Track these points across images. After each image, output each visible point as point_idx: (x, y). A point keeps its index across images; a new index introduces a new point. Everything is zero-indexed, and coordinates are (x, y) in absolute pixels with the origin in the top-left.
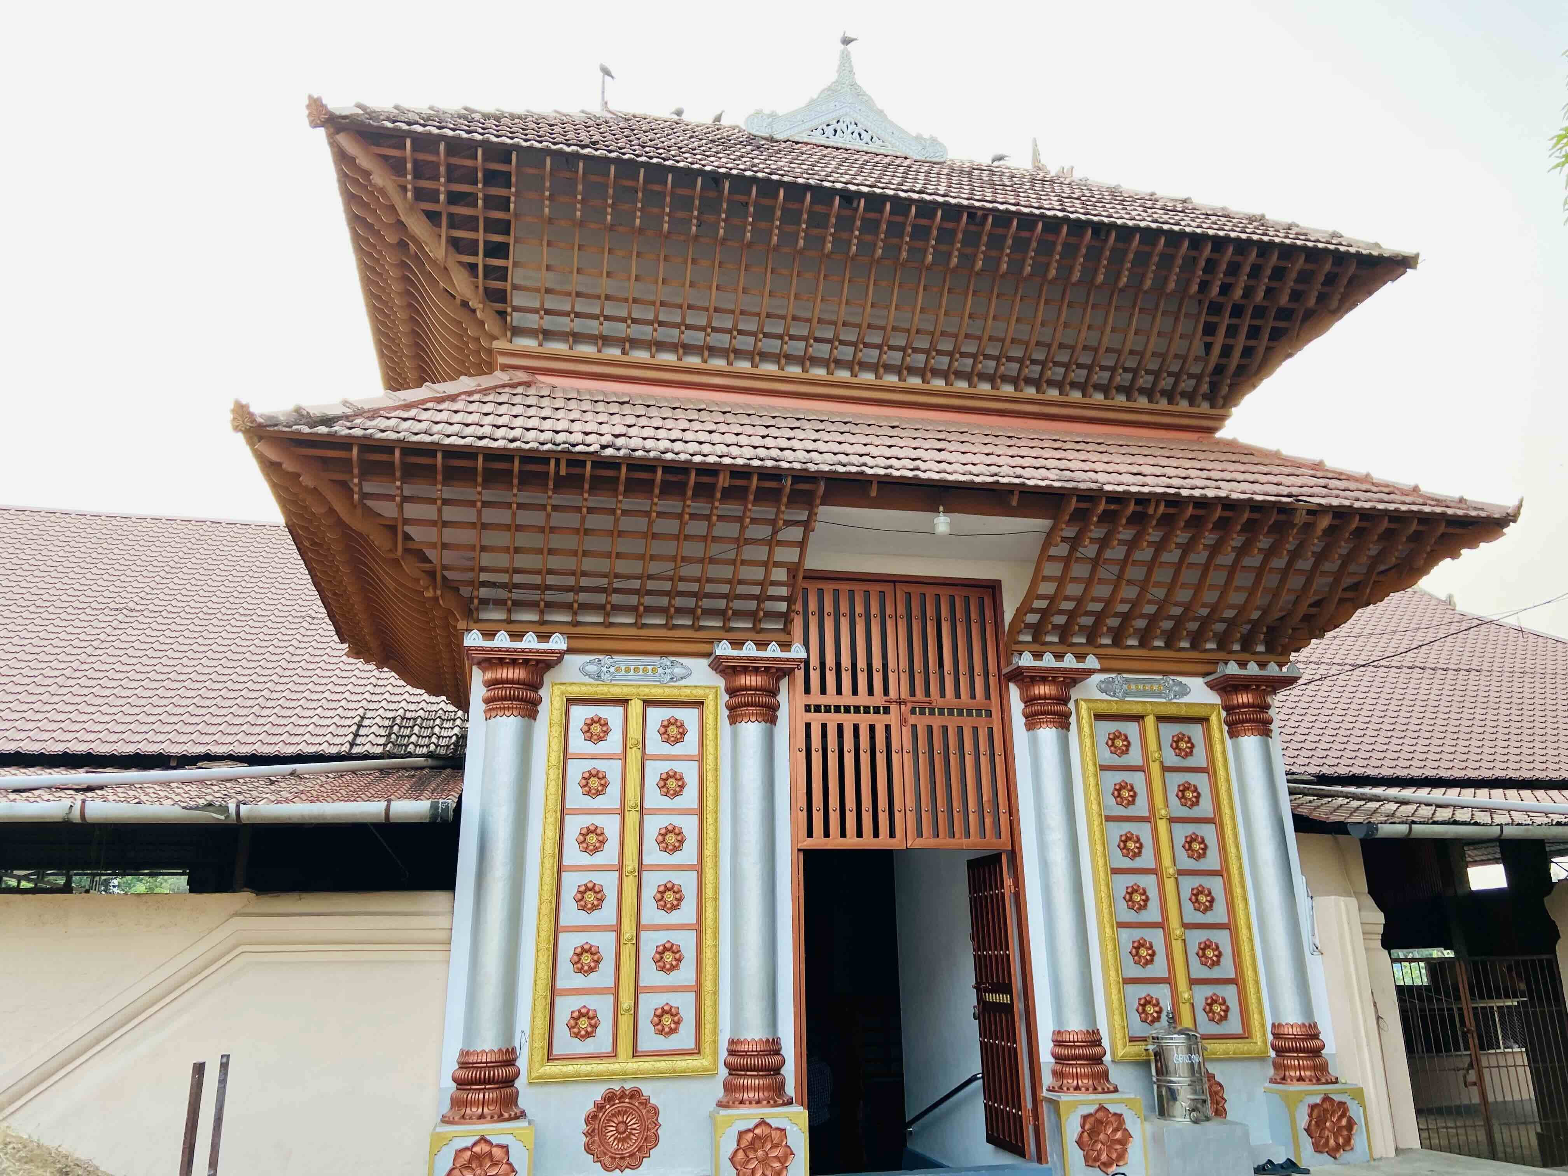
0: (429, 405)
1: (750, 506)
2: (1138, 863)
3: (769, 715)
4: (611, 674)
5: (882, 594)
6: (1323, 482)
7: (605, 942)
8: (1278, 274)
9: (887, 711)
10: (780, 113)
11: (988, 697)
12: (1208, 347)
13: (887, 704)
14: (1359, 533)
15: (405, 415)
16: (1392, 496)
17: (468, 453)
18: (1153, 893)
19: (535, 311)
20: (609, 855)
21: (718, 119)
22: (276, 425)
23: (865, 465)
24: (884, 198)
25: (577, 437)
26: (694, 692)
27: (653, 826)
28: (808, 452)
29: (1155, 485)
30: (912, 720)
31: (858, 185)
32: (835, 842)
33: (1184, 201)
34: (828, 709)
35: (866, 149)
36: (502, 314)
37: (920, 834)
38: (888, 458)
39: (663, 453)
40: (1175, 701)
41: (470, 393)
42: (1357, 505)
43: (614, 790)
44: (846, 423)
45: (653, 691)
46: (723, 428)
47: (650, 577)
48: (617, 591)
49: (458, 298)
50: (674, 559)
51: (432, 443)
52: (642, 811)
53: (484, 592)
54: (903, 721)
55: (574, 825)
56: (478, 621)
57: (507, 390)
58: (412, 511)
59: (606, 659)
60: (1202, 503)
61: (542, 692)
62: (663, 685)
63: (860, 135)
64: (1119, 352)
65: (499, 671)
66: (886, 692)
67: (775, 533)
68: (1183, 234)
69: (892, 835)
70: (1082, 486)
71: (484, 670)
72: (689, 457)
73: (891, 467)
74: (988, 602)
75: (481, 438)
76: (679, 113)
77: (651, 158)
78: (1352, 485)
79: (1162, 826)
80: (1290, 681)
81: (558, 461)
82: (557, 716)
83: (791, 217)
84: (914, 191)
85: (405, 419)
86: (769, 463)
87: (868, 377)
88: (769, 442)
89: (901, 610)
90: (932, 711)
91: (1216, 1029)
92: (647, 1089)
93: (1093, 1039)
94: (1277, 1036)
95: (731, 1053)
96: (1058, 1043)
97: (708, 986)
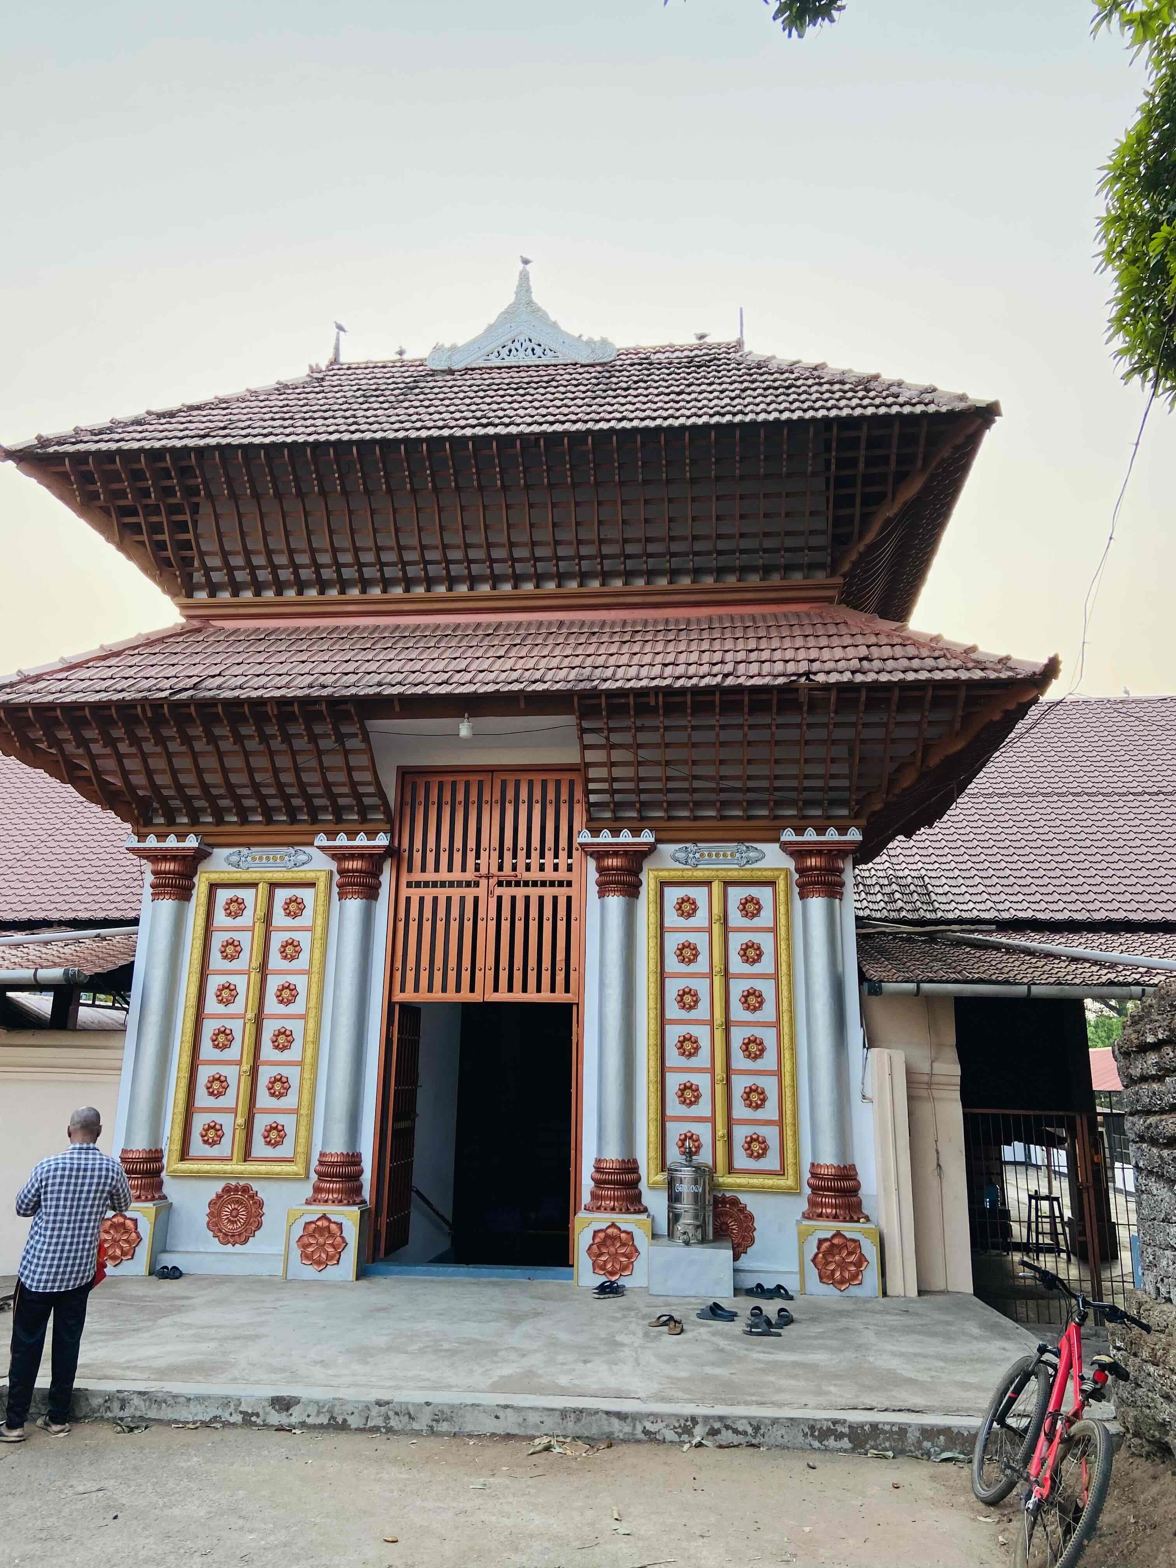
2: (694, 1015)
3: (371, 893)
4: (248, 863)
5: (481, 784)
9: (477, 884)
11: (570, 869)
13: (477, 879)
18: (704, 1042)
20: (238, 1005)
26: (310, 875)
27: (273, 983)
30: (499, 891)
32: (423, 996)
34: (426, 885)
37: (496, 989)
40: (745, 866)
43: (244, 955)
45: (277, 875)
50: (271, 770)
52: (265, 972)
54: (490, 893)
55: (213, 983)
56: (146, 826)
57: (171, 639)
59: (245, 851)
61: (195, 878)
62: (289, 870)
66: (477, 869)
69: (472, 990)
71: (151, 864)
74: (577, 783)
79: (718, 981)
82: (205, 898)
89: (497, 796)
90: (517, 884)
91: (752, 1164)
92: (255, 1186)
93: (630, 1167)
94: (814, 1175)
95: (321, 1163)
96: (598, 1169)
97: (306, 1110)
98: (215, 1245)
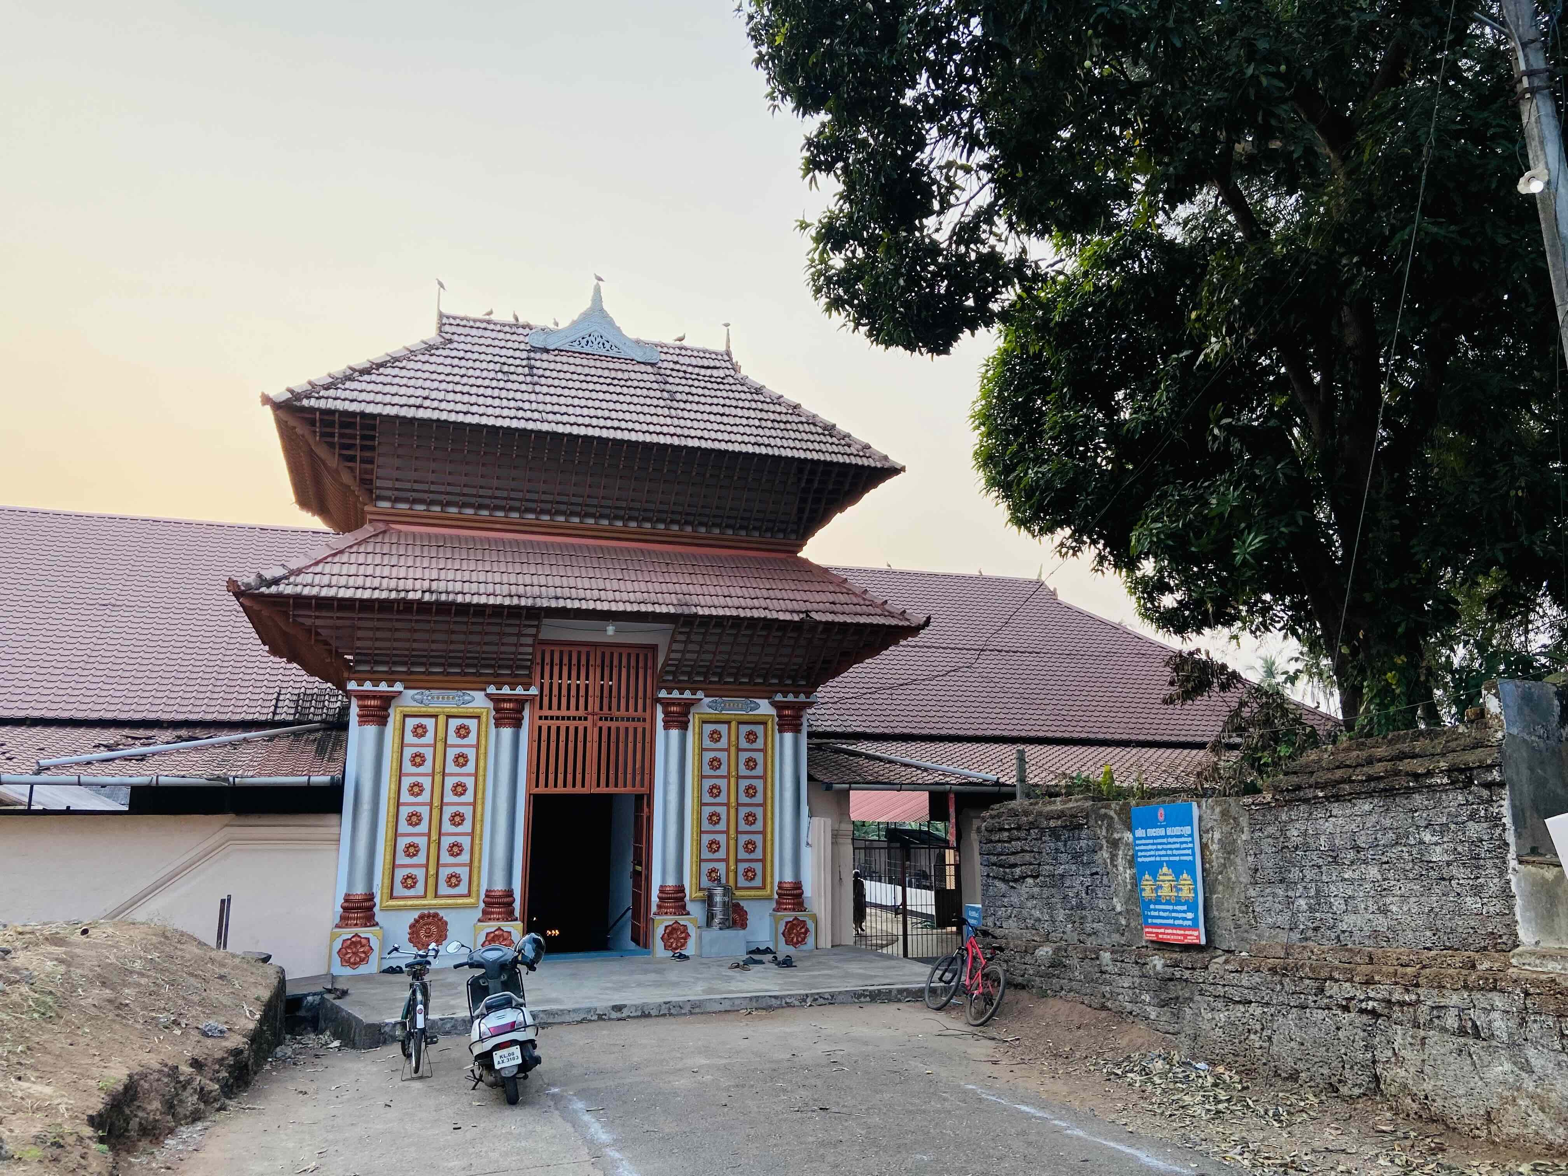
1: (505, 620)
2: (717, 800)
3: (517, 724)
5: (588, 653)
7: (422, 842)
9: (586, 719)
11: (645, 710)
13: (586, 716)
15: (317, 570)
18: (724, 817)
19: (389, 488)
20: (425, 797)
22: (251, 589)
25: (410, 584)
26: (475, 710)
27: (450, 782)
28: (540, 587)
30: (600, 724)
34: (552, 718)
35: (606, 354)
36: (370, 490)
37: (598, 786)
43: (428, 763)
45: (452, 710)
47: (451, 650)
49: (345, 484)
50: (464, 642)
51: (332, 597)
52: (444, 775)
54: (594, 725)
55: (406, 782)
56: (355, 672)
57: (372, 539)
58: (321, 622)
61: (391, 711)
62: (458, 706)
63: (604, 345)
65: (367, 701)
66: (586, 708)
67: (520, 630)
69: (583, 786)
70: (687, 611)
71: (358, 700)
72: (471, 597)
73: (584, 599)
74: (650, 656)
75: (357, 589)
80: (810, 705)
81: (398, 604)
82: (398, 724)
86: (515, 600)
89: (599, 662)
90: (612, 719)
91: (748, 884)
92: (441, 913)
93: (680, 889)
94: (780, 888)
95: (487, 896)
96: (661, 891)
97: (476, 864)
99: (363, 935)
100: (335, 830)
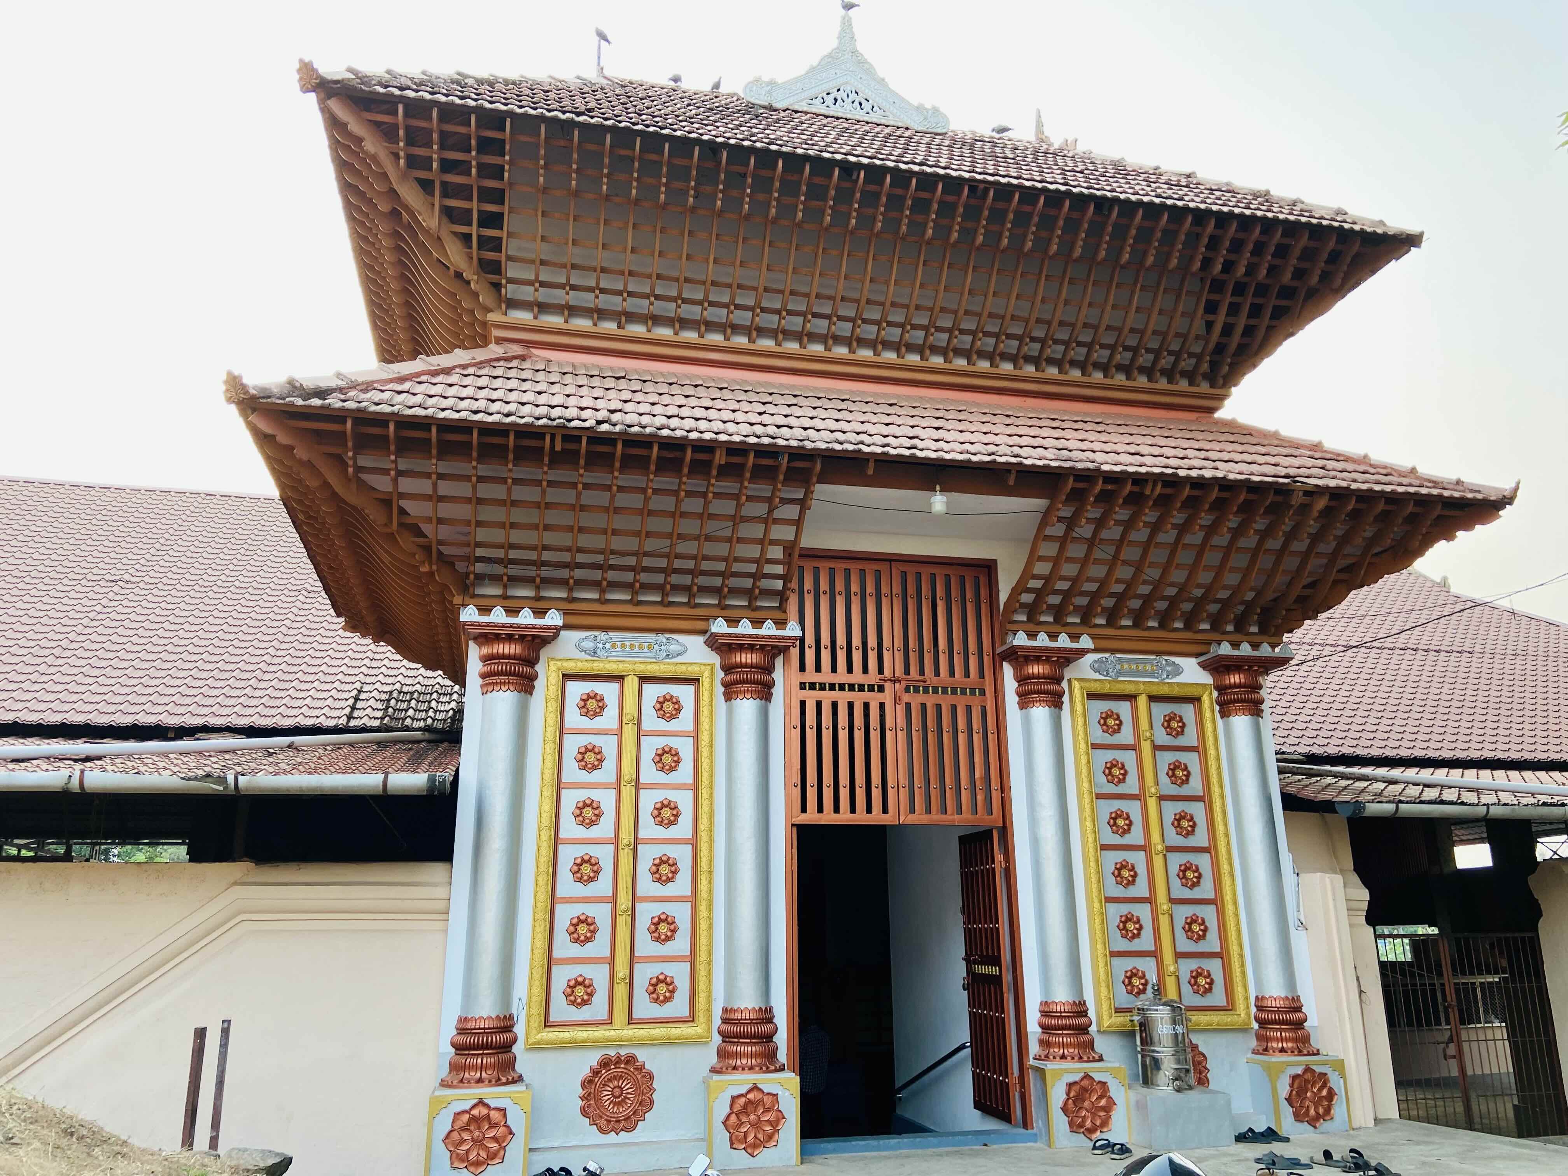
0: (423, 378)
1: (746, 484)
2: (1127, 840)
3: (764, 692)
4: (607, 650)
5: (878, 573)
6: (1320, 463)
7: (601, 913)
8: (1282, 251)
9: (881, 689)
10: (780, 81)
11: (982, 675)
12: (1209, 325)
13: (881, 683)
14: (1355, 515)
15: (400, 388)
16: (1389, 478)
17: (462, 427)
18: (1141, 869)
19: (530, 283)
20: (605, 828)
21: (717, 86)
22: (269, 397)
23: (862, 443)
24: (884, 169)
25: (572, 412)
26: (690, 669)
27: (649, 800)
28: (805, 429)
29: (1152, 465)
30: (906, 698)
31: (857, 156)
32: (828, 817)
33: (1189, 176)
35: (866, 119)
36: (497, 286)
37: (912, 810)
38: (885, 436)
39: (659, 429)
40: (1167, 681)
41: (464, 367)
42: (1354, 486)
43: (610, 765)
44: (843, 400)
45: (649, 667)
46: (719, 404)
47: (647, 554)
48: (612, 567)
49: (452, 269)
50: (670, 536)
51: (426, 417)
52: (637, 786)
53: (480, 568)
54: (897, 700)
55: (571, 799)
56: (474, 596)
57: (502, 363)
58: (407, 485)
59: (602, 636)
60: (1200, 484)
61: (540, 666)
62: (660, 661)
63: (860, 104)
64: (1120, 330)
65: (496, 646)
66: (881, 671)
67: (771, 511)
68: (1186, 209)
69: (885, 810)
70: (1079, 466)
71: (480, 645)
72: (685, 433)
73: (887, 445)
74: (983, 580)
75: (476, 412)
76: (676, 80)
77: (648, 126)
78: (1350, 466)
79: (1152, 803)
80: (1282, 662)
81: (553, 437)
82: (554, 691)
83: (789, 188)
84: (914, 163)
85: (399, 393)
86: (766, 441)
87: (866, 354)
88: (766, 419)
89: (897, 589)
90: (926, 690)
91: (1200, 1000)
92: (642, 1055)
93: (1080, 1010)
94: (1260, 1008)
95: (725, 1021)
96: (1045, 1013)
97: (702, 956)
98: (592, 1135)
99: (493, 1104)
100: (440, 892)
